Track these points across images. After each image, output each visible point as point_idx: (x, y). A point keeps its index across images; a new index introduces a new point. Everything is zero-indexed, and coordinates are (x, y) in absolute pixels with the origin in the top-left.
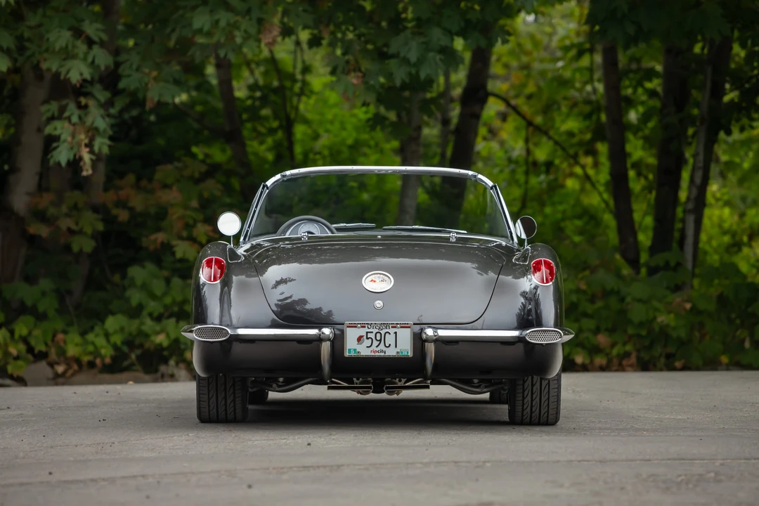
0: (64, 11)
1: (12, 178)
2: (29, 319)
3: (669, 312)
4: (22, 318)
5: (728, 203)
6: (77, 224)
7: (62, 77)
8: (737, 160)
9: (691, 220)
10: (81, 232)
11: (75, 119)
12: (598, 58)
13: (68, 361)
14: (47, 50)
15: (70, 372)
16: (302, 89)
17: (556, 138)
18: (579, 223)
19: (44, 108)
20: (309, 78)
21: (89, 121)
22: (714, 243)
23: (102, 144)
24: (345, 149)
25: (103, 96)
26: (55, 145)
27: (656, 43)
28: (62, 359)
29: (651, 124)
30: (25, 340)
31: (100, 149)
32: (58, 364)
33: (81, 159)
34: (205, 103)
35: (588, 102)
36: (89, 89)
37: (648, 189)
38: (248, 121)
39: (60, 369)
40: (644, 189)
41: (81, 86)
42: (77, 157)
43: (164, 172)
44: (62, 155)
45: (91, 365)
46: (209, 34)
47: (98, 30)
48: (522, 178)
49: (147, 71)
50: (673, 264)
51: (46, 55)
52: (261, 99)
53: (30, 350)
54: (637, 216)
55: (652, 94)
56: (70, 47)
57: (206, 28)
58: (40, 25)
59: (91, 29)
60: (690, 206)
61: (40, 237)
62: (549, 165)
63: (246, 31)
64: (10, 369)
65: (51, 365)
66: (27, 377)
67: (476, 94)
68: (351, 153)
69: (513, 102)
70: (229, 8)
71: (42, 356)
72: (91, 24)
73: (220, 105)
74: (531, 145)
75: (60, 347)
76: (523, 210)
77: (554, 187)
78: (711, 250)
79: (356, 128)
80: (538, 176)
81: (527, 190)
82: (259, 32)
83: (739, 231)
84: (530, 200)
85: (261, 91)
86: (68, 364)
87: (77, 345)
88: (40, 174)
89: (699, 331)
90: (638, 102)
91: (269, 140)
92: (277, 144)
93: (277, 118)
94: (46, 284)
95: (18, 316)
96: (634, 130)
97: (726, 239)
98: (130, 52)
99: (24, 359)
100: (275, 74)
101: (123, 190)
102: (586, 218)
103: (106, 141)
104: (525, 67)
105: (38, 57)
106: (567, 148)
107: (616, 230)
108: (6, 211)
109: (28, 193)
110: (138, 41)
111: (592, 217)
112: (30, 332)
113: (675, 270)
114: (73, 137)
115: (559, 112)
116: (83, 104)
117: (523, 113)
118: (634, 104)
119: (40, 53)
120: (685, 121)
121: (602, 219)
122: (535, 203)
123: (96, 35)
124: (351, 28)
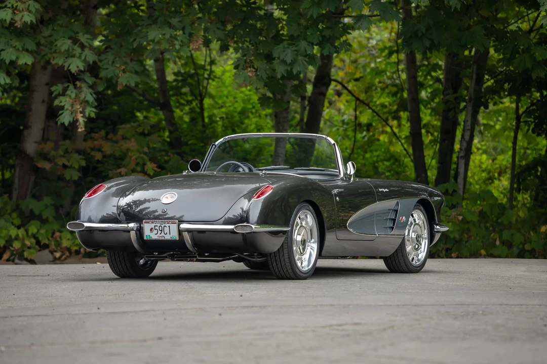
0: (67, 27)
1: (25, 133)
2: (38, 223)
3: (449, 222)
4: (32, 222)
5: (485, 152)
6: (69, 162)
7: (66, 69)
8: (492, 123)
9: (462, 162)
10: (71, 167)
11: (73, 96)
12: (402, 56)
13: (63, 250)
14: (55, 52)
15: (64, 257)
16: (209, 75)
17: (374, 108)
18: (387, 163)
19: (53, 88)
20: (214, 68)
21: (82, 96)
22: (476, 178)
23: (91, 112)
24: (236, 114)
25: (90, 80)
26: (61, 112)
28: (59, 248)
29: (437, 100)
30: (34, 236)
31: (89, 114)
32: (56, 251)
33: (77, 121)
34: (146, 83)
35: (394, 85)
36: (82, 77)
37: (434, 142)
38: (173, 95)
39: (58, 255)
40: (431, 142)
41: (78, 75)
42: (75, 120)
43: (124, 129)
44: (65, 118)
45: (78, 252)
46: (159, 43)
47: (88, 39)
48: (351, 134)
49: (118, 66)
50: (450, 191)
51: (55, 55)
52: (182, 81)
53: (38, 242)
54: (428, 160)
55: (437, 80)
56: (71, 49)
57: (157, 40)
58: (50, 36)
59: (83, 38)
60: (462, 154)
61: (45, 169)
62: (369, 126)
63: (182, 41)
64: (26, 254)
65: (52, 252)
66: (36, 260)
67: (323, 80)
68: (240, 117)
69: (346, 85)
70: (171, 26)
71: (46, 246)
72: (84, 35)
73: (156, 86)
74: (358, 113)
75: (57, 241)
76: (352, 155)
77: (372, 141)
78: (474, 182)
79: (244, 101)
80: (362, 133)
81: (355, 142)
82: (190, 42)
83: (492, 170)
84: (357, 149)
85: (182, 76)
86: (62, 252)
87: (68, 239)
88: (44, 130)
89: (467, 234)
90: (427, 85)
91: (187, 108)
92: (192, 111)
93: (192, 94)
94: (47, 200)
95: (29, 221)
96: (425, 103)
97: (484, 175)
98: (108, 54)
99: (34, 248)
100: (192, 66)
101: (96, 140)
102: (392, 161)
103: (94, 110)
104: (355, 62)
105: (49, 56)
106: (381, 115)
107: (413, 169)
108: (21, 154)
109: (36, 142)
110: (113, 47)
111: (396, 160)
112: (38, 231)
113: (452, 195)
114: (72, 107)
115: (376, 91)
116: (78, 86)
117: (353, 92)
118: (425, 86)
119: (51, 53)
120: (459, 99)
121: (403, 161)
122: (359, 151)
123: (87, 42)
124: (248, 40)
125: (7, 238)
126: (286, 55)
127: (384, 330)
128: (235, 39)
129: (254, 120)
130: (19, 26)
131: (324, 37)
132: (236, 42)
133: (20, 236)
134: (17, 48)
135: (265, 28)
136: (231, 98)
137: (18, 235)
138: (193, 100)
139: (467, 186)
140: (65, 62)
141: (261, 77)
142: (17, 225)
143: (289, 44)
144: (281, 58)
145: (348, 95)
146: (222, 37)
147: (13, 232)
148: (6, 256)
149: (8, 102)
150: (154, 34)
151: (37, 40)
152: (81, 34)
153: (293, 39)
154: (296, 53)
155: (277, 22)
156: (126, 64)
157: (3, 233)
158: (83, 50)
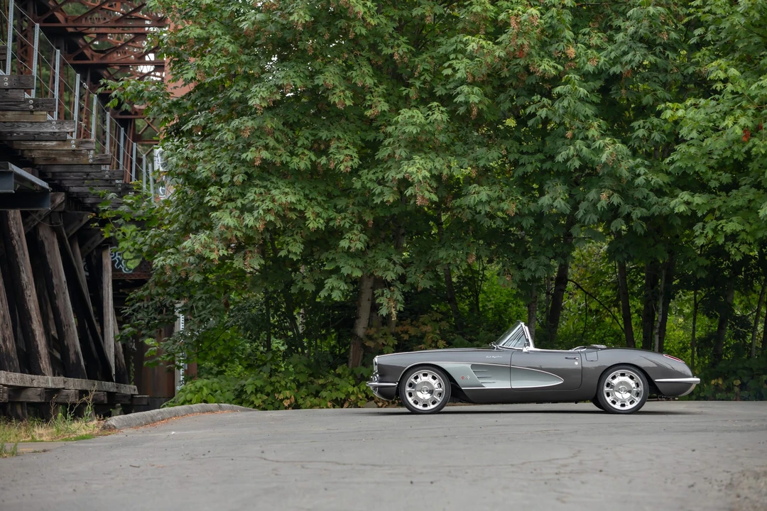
0: (384, 250)
1: (357, 321)
6: (386, 341)
7: (384, 279)
10: (388, 345)
11: (389, 296)
14: (377, 267)
15: (384, 406)
16: (482, 278)
17: (599, 299)
19: (375, 292)
20: (486, 272)
21: (395, 297)
23: (400, 307)
25: (400, 286)
26: (380, 307)
29: (644, 292)
30: (364, 392)
31: (399, 309)
32: (379, 402)
33: (391, 313)
34: (438, 285)
36: (394, 283)
38: (457, 292)
39: (380, 404)
41: (391, 282)
43: (424, 318)
44: (383, 312)
46: (446, 259)
47: (398, 258)
48: (584, 317)
49: (418, 275)
51: (377, 269)
52: (463, 282)
53: (367, 396)
56: (387, 266)
57: (445, 257)
58: (373, 257)
59: (395, 258)
61: (371, 347)
62: (597, 311)
63: (461, 258)
64: (359, 404)
65: (376, 403)
67: (562, 280)
70: (454, 248)
73: (445, 286)
74: (588, 303)
77: (600, 321)
79: (507, 295)
80: (592, 317)
81: (587, 323)
82: (467, 258)
83: (686, 342)
85: (463, 279)
86: (383, 402)
88: (369, 319)
91: (467, 301)
92: (471, 304)
93: (471, 291)
98: (411, 267)
99: (364, 400)
100: (470, 272)
101: (405, 326)
102: (615, 336)
103: (402, 305)
104: (585, 266)
105: (373, 270)
108: (354, 335)
109: (364, 328)
110: (414, 263)
114: (388, 304)
115: (601, 287)
116: (392, 290)
117: (584, 288)
119: (374, 268)
123: (398, 260)
124: (506, 255)
125: (347, 393)
126: (531, 265)
128: (498, 255)
129: (515, 309)
130: (353, 251)
131: (557, 253)
132: (498, 258)
133: (355, 392)
134: (352, 266)
136: (498, 294)
137: (353, 391)
138: (471, 295)
140: (383, 274)
141: (516, 280)
142: (353, 384)
143: (533, 258)
144: (528, 268)
145: (580, 291)
146: (489, 254)
147: (351, 389)
148: (346, 405)
150: (442, 254)
151: (365, 260)
152: (394, 255)
153: (536, 255)
154: (538, 264)
155: (526, 243)
156: (424, 273)
157: (344, 389)
158: (395, 266)
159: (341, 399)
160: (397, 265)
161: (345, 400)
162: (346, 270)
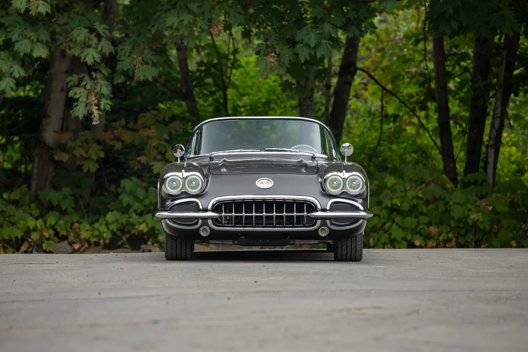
0: (83, 15)
1: (44, 122)
2: (56, 214)
3: (478, 212)
4: (51, 213)
5: (515, 144)
6: (87, 153)
7: (82, 60)
9: (492, 151)
10: (89, 158)
11: (88, 87)
12: (430, 47)
13: (81, 241)
14: (71, 41)
15: (83, 248)
16: (233, 64)
17: (401, 98)
18: (415, 156)
19: (69, 79)
20: (238, 57)
21: (98, 88)
22: (506, 170)
23: (106, 104)
24: (260, 105)
25: (106, 72)
26: (75, 104)
27: (470, 35)
28: (78, 240)
29: (465, 90)
30: (53, 227)
31: (104, 106)
32: (74, 243)
33: (92, 113)
35: (422, 75)
36: (97, 67)
37: (463, 133)
38: (196, 86)
39: (76, 246)
40: (459, 133)
41: (94, 65)
42: (90, 112)
43: (145, 117)
44: (80, 112)
45: (97, 244)
46: (177, 29)
47: (104, 29)
48: (378, 126)
49: (135, 56)
50: (480, 181)
51: (71, 45)
52: (204, 71)
53: (57, 234)
54: (456, 151)
55: (466, 69)
56: (87, 40)
57: (175, 26)
58: (66, 24)
59: (101, 28)
60: (492, 143)
61: (62, 161)
62: (396, 117)
63: (201, 27)
64: (44, 246)
65: (71, 244)
66: (53, 251)
67: (348, 68)
68: (264, 108)
69: (372, 74)
70: (190, 12)
71: (64, 238)
72: (100, 24)
73: (179, 76)
74: (384, 102)
75: (77, 233)
76: (378, 148)
77: (400, 131)
78: (503, 175)
79: (268, 92)
80: (389, 124)
81: (381, 133)
82: (210, 27)
83: (523, 162)
84: (384, 141)
85: (205, 66)
86: (81, 243)
87: (87, 230)
88: (63, 119)
89: (497, 225)
90: (456, 75)
91: (210, 99)
93: (216, 85)
94: (66, 191)
95: (48, 212)
96: (453, 94)
97: (514, 166)
98: (124, 44)
99: (53, 240)
100: (215, 55)
101: (117, 129)
102: (420, 153)
103: (109, 102)
104: (381, 50)
106: (408, 105)
107: (441, 161)
108: (41, 143)
109: (55, 132)
110: (130, 35)
111: (424, 152)
112: (57, 222)
113: (481, 185)
114: (87, 99)
115: (403, 81)
116: (94, 77)
117: (379, 81)
118: (453, 77)
119: (66, 42)
120: (488, 87)
121: (431, 154)
122: (386, 143)
123: (104, 32)
124: (270, 24)
125: (25, 229)
126: (310, 39)
127: (408, 314)
128: (257, 24)
130: (34, 14)
131: (348, 19)
132: (257, 27)
133: (39, 227)
134: (31, 39)
135: (288, 12)
136: (255, 89)
137: (36, 226)
138: (216, 91)
139: (497, 179)
140: (82, 53)
141: (283, 63)
142: (36, 216)
143: (312, 27)
144: (305, 42)
145: (374, 85)
146: (243, 21)
147: (31, 223)
148: (23, 248)
149: (31, 94)
150: (172, 20)
151: (52, 29)
152: (97, 24)
153: (317, 22)
154: (320, 36)
155: (300, 5)
156: (144, 53)
157: (21, 224)
158: (99, 40)
159: (16, 238)
160: (103, 40)
161: (23, 240)
162: (23, 47)
